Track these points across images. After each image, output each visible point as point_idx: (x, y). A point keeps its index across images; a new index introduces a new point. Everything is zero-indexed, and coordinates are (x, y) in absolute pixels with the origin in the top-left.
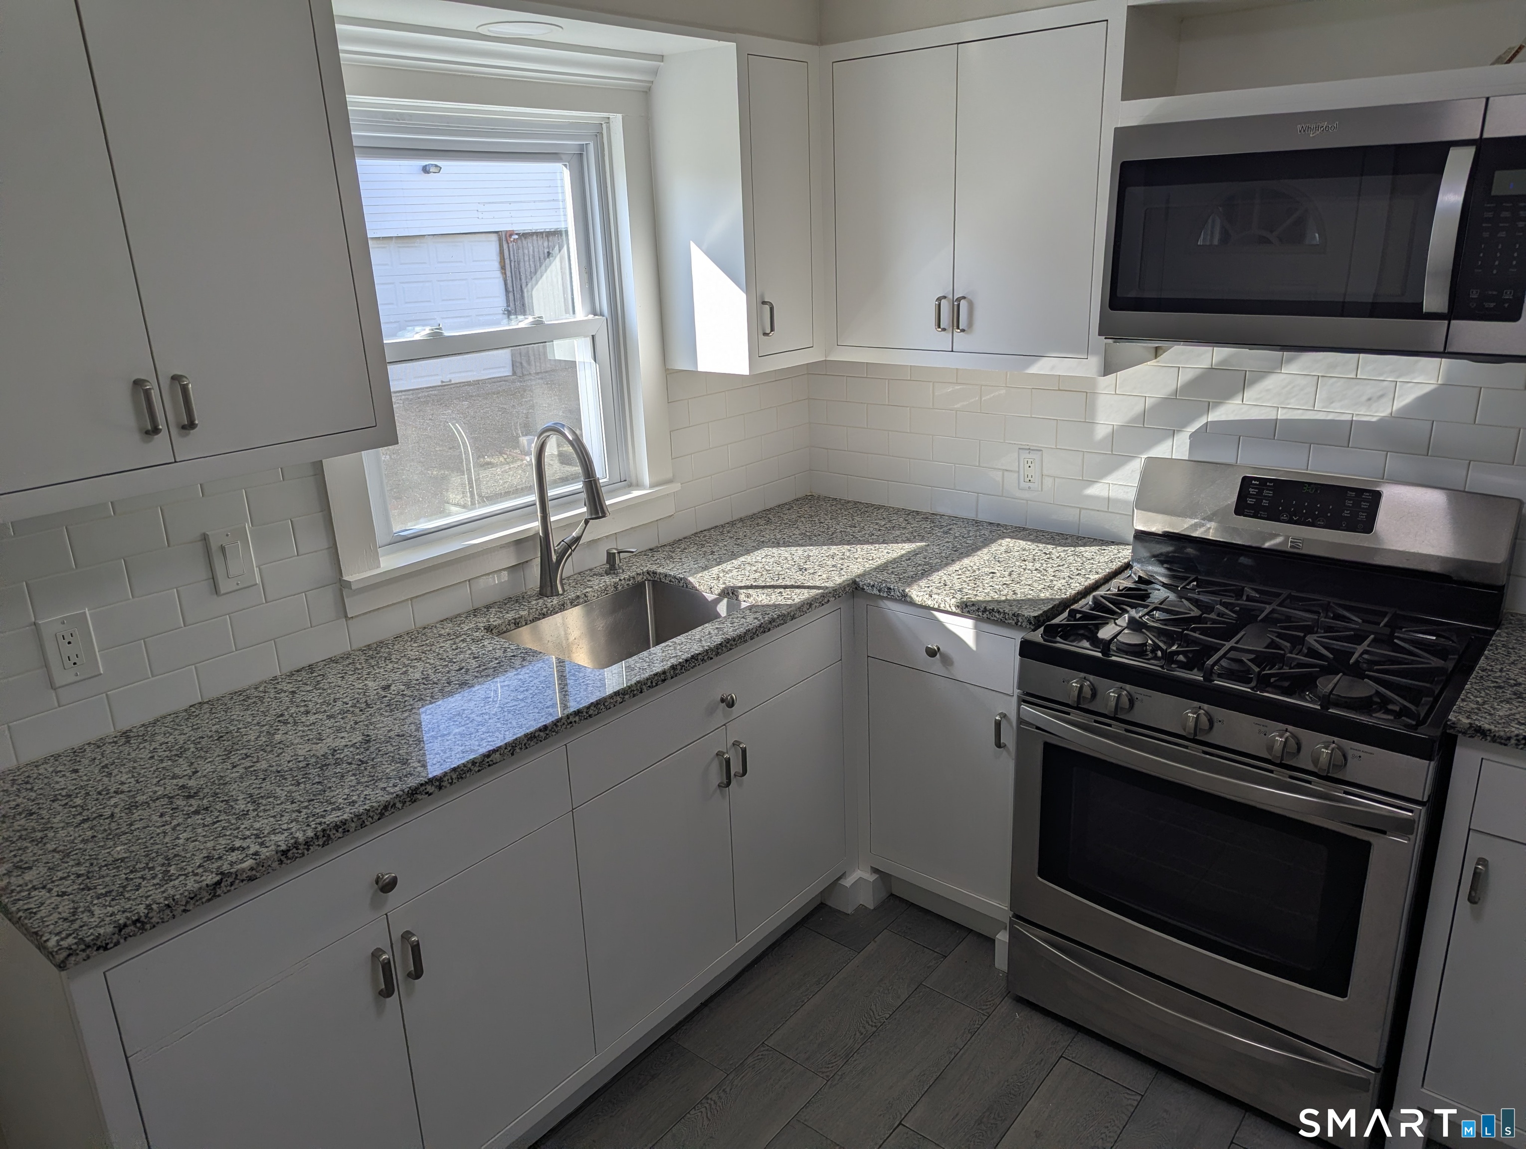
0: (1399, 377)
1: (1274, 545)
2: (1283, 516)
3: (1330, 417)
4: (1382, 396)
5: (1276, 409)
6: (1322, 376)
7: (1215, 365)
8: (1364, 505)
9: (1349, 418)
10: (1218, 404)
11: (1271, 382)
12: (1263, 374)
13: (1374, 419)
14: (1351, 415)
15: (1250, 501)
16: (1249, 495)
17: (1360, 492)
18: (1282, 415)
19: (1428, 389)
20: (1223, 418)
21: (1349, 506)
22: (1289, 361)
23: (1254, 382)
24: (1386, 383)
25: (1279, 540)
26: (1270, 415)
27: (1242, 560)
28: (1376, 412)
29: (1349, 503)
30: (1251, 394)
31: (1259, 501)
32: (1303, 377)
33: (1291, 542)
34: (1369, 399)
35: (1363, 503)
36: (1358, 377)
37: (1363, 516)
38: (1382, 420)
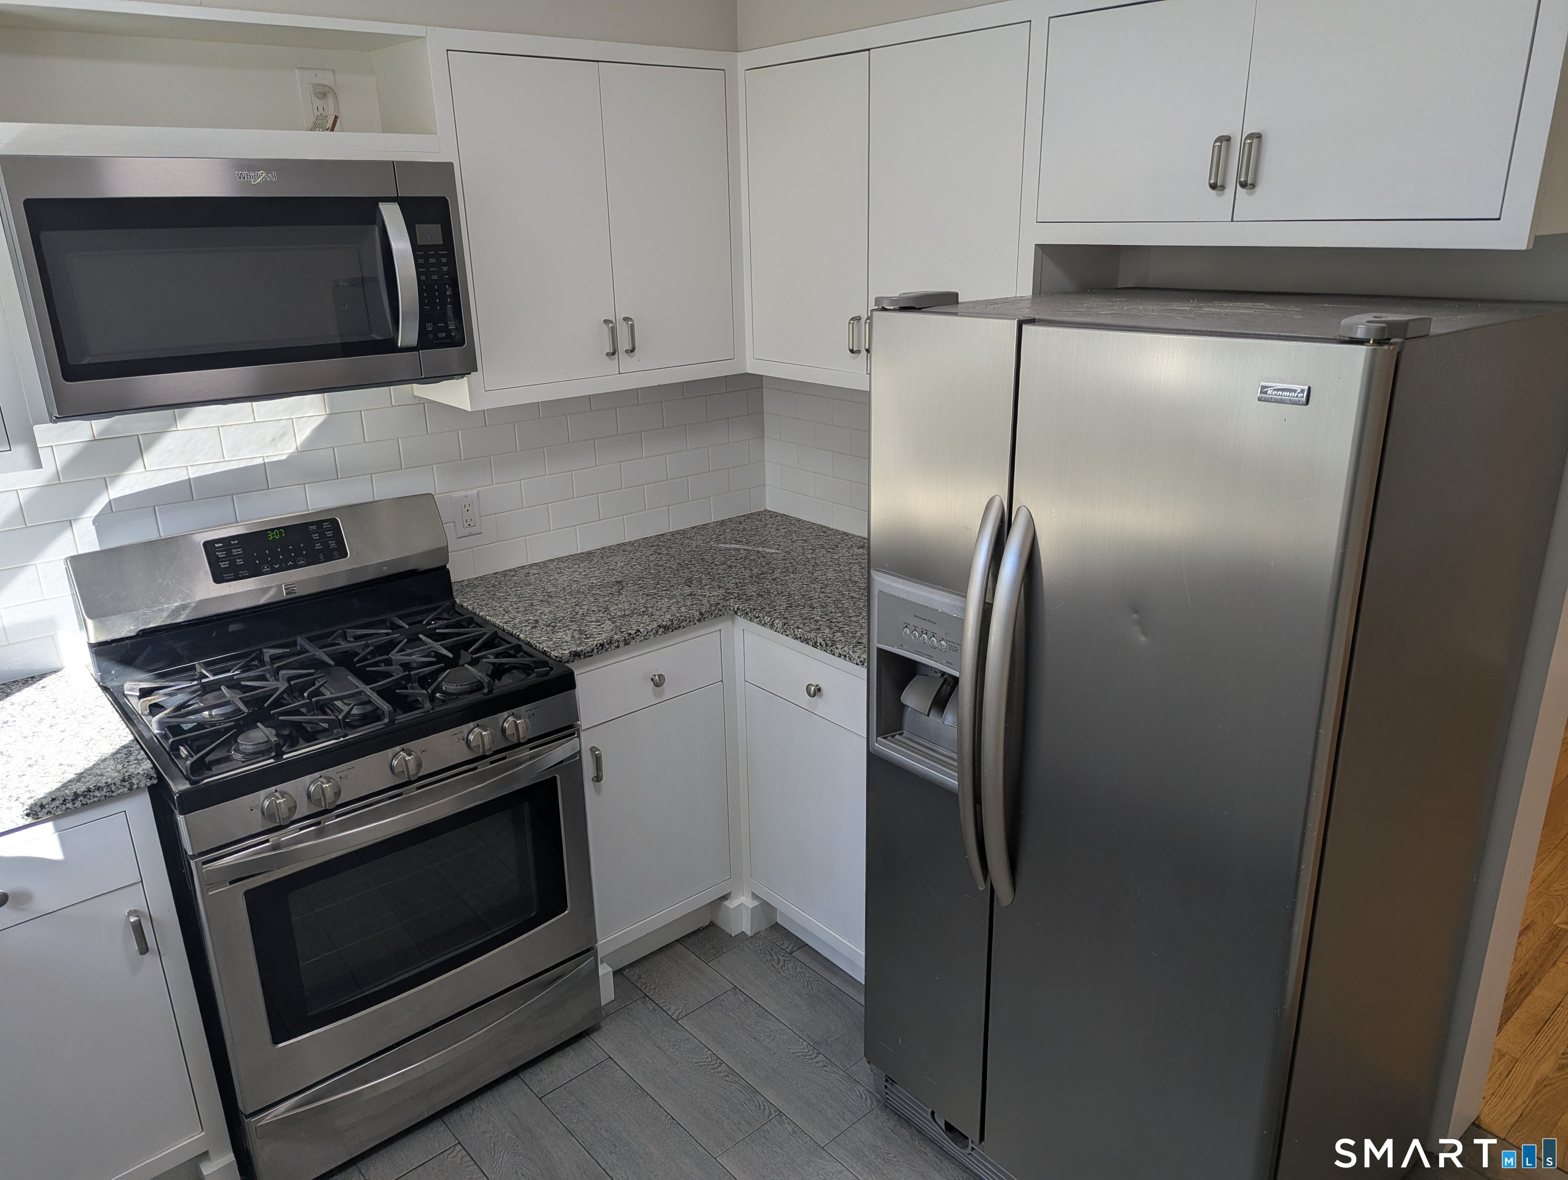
0: (292, 414)
1: (270, 598)
2: (264, 568)
3: (243, 464)
4: (283, 435)
5: (185, 468)
6: (221, 426)
7: (98, 435)
8: (329, 534)
9: (260, 461)
10: (115, 478)
11: (168, 442)
12: (157, 435)
13: (284, 457)
14: (262, 458)
15: (223, 565)
16: (218, 559)
17: (319, 523)
18: (193, 473)
19: (320, 420)
20: (128, 492)
21: (317, 539)
22: (182, 416)
23: (150, 445)
24: (283, 421)
25: (272, 592)
26: (182, 476)
27: (233, 628)
28: (283, 450)
29: (316, 536)
30: (151, 457)
31: (233, 562)
32: (202, 430)
33: (285, 589)
34: (273, 440)
35: (326, 533)
36: (257, 421)
37: (333, 544)
38: (291, 457)
